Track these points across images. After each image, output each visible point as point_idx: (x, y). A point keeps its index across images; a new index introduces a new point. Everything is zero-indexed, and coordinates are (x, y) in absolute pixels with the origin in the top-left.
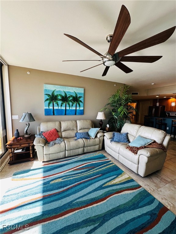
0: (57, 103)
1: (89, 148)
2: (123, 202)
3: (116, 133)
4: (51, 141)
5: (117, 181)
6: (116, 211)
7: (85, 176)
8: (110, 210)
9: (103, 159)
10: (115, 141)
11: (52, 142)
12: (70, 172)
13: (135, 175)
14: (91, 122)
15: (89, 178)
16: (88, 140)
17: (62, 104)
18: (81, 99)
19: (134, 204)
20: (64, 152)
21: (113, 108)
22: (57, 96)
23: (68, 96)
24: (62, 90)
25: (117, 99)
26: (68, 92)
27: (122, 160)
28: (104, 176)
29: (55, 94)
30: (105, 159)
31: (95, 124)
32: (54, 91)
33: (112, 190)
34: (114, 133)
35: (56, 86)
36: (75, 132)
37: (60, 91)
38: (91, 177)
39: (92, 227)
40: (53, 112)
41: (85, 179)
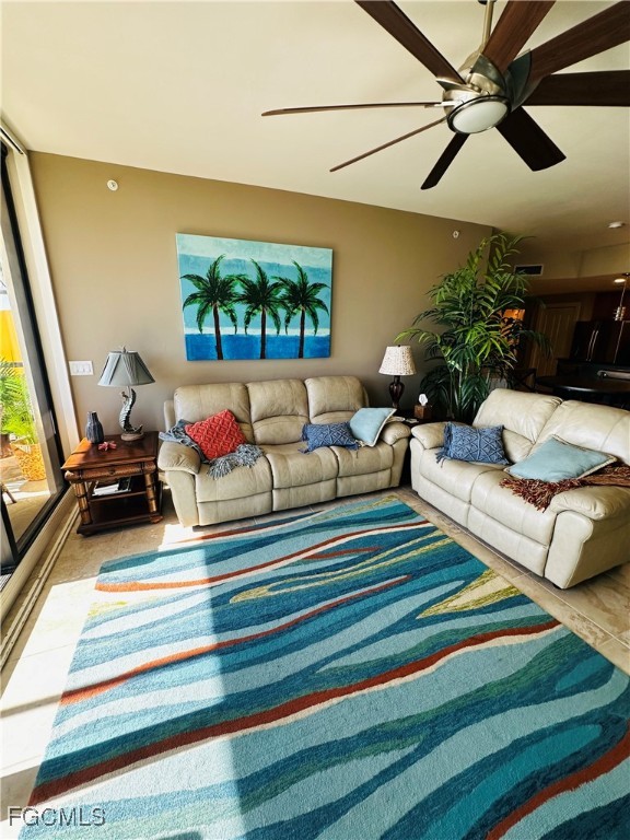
0: (231, 311)
1: (354, 479)
2: (495, 674)
3: (456, 429)
4: (219, 456)
5: (467, 598)
6: (473, 705)
7: (347, 579)
8: (452, 702)
9: (409, 522)
10: (454, 458)
11: (222, 459)
12: (293, 565)
13: (533, 582)
14: (357, 385)
15: (365, 586)
16: (353, 453)
17: (249, 314)
18: (322, 295)
19: (536, 685)
20: (266, 496)
21: (445, 329)
22: (227, 284)
23: (271, 282)
24: (248, 259)
25: (463, 291)
26: (271, 266)
27: (479, 524)
28: (418, 583)
29: (223, 274)
30: (413, 521)
31: (376, 393)
32: (216, 263)
33: (452, 630)
34: (449, 431)
35: (224, 240)
36: (302, 421)
37: (239, 263)
38: (369, 584)
39: (395, 756)
40: (219, 348)
41: (351, 589)
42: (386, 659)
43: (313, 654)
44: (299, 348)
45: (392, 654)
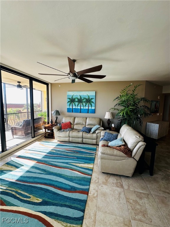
0: (75, 104)
1: (87, 140)
2: (68, 174)
5: (81, 165)
9: (91, 151)
11: (63, 130)
12: (63, 150)
17: (78, 104)
18: (93, 100)
19: (71, 179)
20: (69, 138)
22: (74, 99)
23: (82, 98)
26: (83, 95)
29: (74, 97)
30: (93, 151)
35: (74, 92)
37: (77, 95)
38: (69, 156)
40: (72, 110)
41: (65, 156)
43: (49, 160)
44: (88, 111)
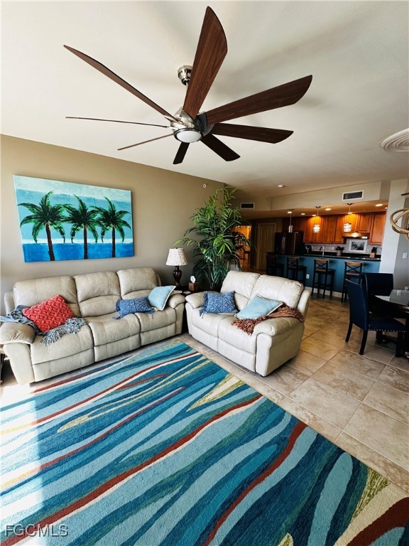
0: (60, 228)
1: (151, 332)
2: (228, 431)
3: (210, 295)
4: (51, 328)
5: (216, 393)
6: (215, 453)
7: (145, 397)
8: (203, 455)
9: (186, 354)
10: (209, 312)
11: (53, 330)
12: (108, 396)
13: (251, 376)
14: (153, 273)
15: (156, 399)
16: (150, 316)
17: (74, 229)
18: (126, 218)
19: (248, 431)
20: (89, 352)
21: (202, 238)
22: (56, 210)
23: (89, 210)
24: (71, 195)
25: (209, 217)
26: (89, 199)
27: (225, 349)
28: (189, 390)
29: (52, 203)
30: (189, 353)
31: (163, 277)
32: (46, 196)
33: (206, 414)
34: (206, 295)
35: (53, 182)
36: (116, 298)
37: (64, 197)
38: (159, 397)
39: (168, 498)
40: (51, 253)
41: (146, 403)
42: (167, 441)
43: (118, 451)
44: (113, 251)
45: (170, 437)
